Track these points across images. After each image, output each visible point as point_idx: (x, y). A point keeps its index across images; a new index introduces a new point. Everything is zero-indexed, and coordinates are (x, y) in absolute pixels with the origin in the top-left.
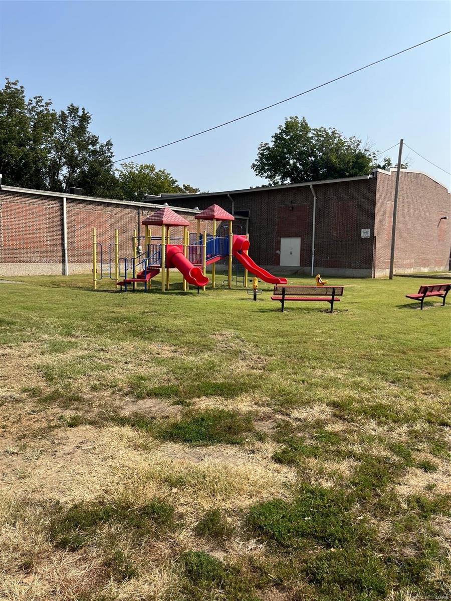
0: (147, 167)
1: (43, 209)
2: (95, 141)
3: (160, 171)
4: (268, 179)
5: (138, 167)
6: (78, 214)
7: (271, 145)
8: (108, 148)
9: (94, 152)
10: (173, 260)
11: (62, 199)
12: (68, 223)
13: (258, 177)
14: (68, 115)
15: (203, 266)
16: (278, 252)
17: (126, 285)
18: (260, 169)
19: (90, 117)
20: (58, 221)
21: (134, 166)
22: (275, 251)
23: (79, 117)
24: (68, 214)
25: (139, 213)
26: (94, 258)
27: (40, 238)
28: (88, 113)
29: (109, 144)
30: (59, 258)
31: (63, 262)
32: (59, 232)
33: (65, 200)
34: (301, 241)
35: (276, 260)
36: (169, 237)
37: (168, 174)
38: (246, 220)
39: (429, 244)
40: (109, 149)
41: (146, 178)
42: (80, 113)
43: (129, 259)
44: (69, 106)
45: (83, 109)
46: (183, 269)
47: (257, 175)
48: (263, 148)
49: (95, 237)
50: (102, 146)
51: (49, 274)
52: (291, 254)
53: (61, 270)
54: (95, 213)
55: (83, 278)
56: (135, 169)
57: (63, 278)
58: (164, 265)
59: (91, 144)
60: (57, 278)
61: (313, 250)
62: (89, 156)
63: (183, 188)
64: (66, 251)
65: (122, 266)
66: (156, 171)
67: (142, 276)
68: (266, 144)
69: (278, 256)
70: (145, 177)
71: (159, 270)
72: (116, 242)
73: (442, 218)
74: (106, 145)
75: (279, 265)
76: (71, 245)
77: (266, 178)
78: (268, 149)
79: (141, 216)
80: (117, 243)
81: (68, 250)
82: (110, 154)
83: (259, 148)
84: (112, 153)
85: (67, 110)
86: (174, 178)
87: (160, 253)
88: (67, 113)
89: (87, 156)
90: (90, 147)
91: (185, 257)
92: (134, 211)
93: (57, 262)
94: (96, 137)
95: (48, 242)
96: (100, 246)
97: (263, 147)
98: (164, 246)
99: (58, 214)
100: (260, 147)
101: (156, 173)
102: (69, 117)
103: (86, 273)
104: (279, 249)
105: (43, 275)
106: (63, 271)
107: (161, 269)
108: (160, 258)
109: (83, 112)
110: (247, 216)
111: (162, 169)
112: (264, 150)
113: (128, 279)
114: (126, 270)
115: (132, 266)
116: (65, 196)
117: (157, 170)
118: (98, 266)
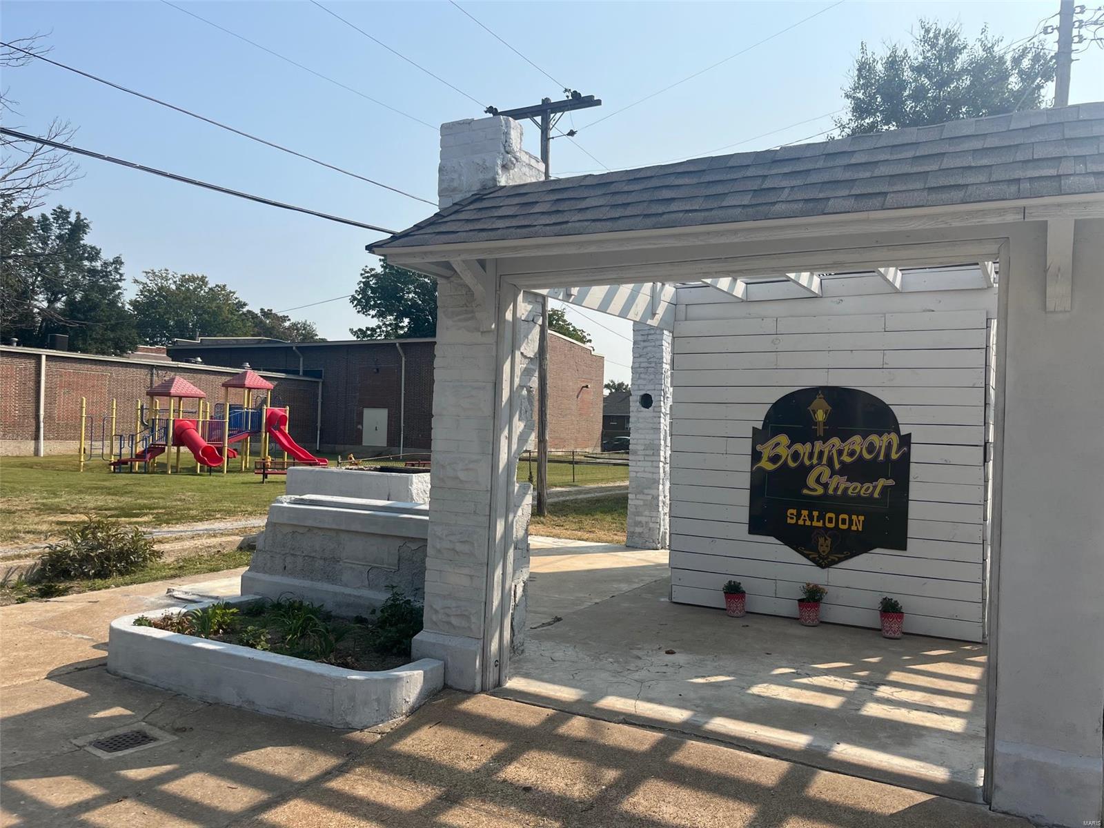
0: (192, 279)
1: (12, 370)
2: (94, 254)
3: (217, 286)
4: (375, 319)
5: (177, 279)
6: (61, 376)
7: (379, 270)
8: (116, 268)
9: (93, 272)
10: (181, 438)
11: (40, 356)
12: (46, 388)
13: (361, 314)
14: (52, 220)
15: (224, 444)
16: (360, 427)
17: (121, 465)
18: (363, 302)
19: (88, 225)
20: (31, 384)
21: (170, 276)
22: (357, 425)
23: (70, 223)
24: (47, 375)
25: (152, 374)
26: (81, 434)
27: (5, 407)
28: (85, 219)
29: (118, 262)
30: (30, 433)
31: (37, 438)
32: (32, 399)
33: (44, 358)
34: (389, 413)
35: (357, 437)
36: (181, 409)
37: (231, 292)
38: (318, 382)
39: (563, 419)
40: (116, 270)
41: (190, 298)
42: (72, 219)
43: (126, 436)
44: (55, 208)
45: (78, 214)
46: (194, 447)
47: (359, 312)
48: (366, 275)
49: (84, 409)
50: (105, 263)
51: (15, 455)
52: (376, 429)
53: (33, 449)
54: (86, 375)
55: (65, 460)
56: (171, 281)
57: (36, 459)
58: (170, 443)
59: (87, 259)
60: (28, 459)
61: (402, 425)
62: (83, 277)
63: (259, 315)
64: (42, 425)
65: (116, 444)
66: (210, 286)
67: (140, 456)
68: (372, 270)
69: (360, 433)
70: (189, 295)
71: (164, 448)
72: (112, 415)
73: (583, 387)
74: (112, 264)
75: (361, 444)
76: (49, 417)
77: (373, 317)
78: (375, 276)
79: (155, 378)
80: (114, 416)
81: (45, 423)
82: (118, 277)
83: (362, 274)
84: (121, 275)
85: (52, 214)
86: (242, 299)
87: (167, 429)
88: (50, 217)
89: (80, 277)
90: (86, 263)
91: (198, 435)
92: (144, 372)
93: (27, 439)
94: (97, 250)
95: (17, 412)
96: (91, 419)
97: (368, 272)
98: (172, 421)
99: (33, 377)
100: (363, 272)
101: (211, 289)
102: (55, 225)
103: (70, 453)
104: (361, 423)
105: (7, 456)
106: (35, 451)
107: (166, 447)
108: (166, 434)
109: (78, 217)
110: (321, 378)
111: (221, 283)
112: (368, 277)
113: (123, 458)
114: (121, 448)
115: (130, 443)
116: (44, 352)
117: (212, 284)
118: (85, 444)
